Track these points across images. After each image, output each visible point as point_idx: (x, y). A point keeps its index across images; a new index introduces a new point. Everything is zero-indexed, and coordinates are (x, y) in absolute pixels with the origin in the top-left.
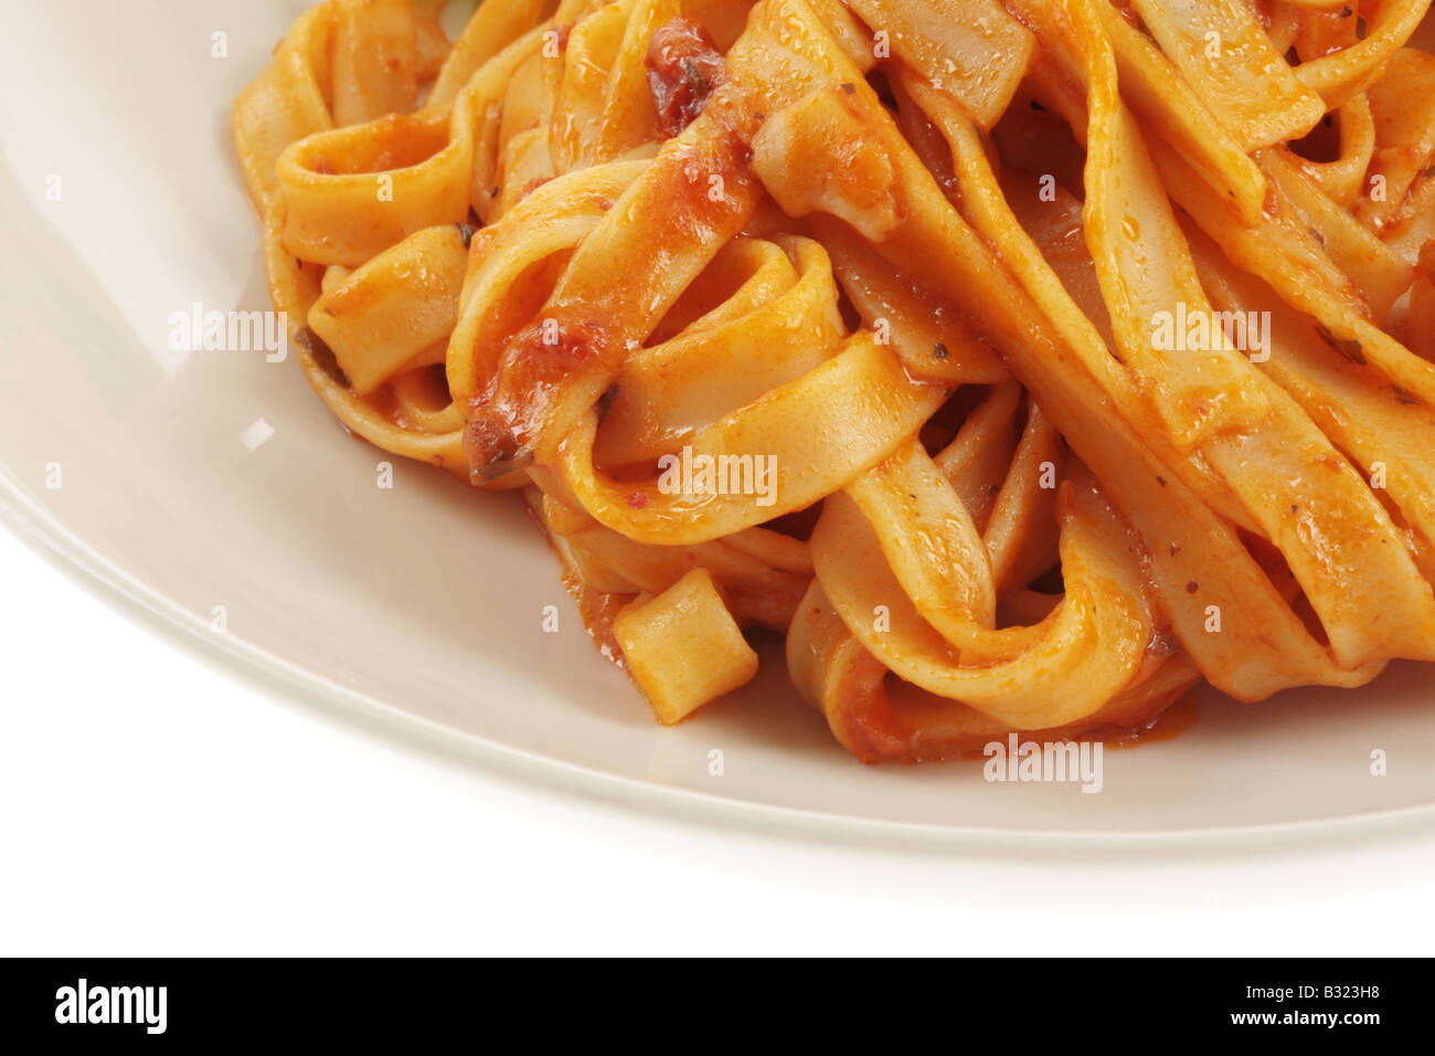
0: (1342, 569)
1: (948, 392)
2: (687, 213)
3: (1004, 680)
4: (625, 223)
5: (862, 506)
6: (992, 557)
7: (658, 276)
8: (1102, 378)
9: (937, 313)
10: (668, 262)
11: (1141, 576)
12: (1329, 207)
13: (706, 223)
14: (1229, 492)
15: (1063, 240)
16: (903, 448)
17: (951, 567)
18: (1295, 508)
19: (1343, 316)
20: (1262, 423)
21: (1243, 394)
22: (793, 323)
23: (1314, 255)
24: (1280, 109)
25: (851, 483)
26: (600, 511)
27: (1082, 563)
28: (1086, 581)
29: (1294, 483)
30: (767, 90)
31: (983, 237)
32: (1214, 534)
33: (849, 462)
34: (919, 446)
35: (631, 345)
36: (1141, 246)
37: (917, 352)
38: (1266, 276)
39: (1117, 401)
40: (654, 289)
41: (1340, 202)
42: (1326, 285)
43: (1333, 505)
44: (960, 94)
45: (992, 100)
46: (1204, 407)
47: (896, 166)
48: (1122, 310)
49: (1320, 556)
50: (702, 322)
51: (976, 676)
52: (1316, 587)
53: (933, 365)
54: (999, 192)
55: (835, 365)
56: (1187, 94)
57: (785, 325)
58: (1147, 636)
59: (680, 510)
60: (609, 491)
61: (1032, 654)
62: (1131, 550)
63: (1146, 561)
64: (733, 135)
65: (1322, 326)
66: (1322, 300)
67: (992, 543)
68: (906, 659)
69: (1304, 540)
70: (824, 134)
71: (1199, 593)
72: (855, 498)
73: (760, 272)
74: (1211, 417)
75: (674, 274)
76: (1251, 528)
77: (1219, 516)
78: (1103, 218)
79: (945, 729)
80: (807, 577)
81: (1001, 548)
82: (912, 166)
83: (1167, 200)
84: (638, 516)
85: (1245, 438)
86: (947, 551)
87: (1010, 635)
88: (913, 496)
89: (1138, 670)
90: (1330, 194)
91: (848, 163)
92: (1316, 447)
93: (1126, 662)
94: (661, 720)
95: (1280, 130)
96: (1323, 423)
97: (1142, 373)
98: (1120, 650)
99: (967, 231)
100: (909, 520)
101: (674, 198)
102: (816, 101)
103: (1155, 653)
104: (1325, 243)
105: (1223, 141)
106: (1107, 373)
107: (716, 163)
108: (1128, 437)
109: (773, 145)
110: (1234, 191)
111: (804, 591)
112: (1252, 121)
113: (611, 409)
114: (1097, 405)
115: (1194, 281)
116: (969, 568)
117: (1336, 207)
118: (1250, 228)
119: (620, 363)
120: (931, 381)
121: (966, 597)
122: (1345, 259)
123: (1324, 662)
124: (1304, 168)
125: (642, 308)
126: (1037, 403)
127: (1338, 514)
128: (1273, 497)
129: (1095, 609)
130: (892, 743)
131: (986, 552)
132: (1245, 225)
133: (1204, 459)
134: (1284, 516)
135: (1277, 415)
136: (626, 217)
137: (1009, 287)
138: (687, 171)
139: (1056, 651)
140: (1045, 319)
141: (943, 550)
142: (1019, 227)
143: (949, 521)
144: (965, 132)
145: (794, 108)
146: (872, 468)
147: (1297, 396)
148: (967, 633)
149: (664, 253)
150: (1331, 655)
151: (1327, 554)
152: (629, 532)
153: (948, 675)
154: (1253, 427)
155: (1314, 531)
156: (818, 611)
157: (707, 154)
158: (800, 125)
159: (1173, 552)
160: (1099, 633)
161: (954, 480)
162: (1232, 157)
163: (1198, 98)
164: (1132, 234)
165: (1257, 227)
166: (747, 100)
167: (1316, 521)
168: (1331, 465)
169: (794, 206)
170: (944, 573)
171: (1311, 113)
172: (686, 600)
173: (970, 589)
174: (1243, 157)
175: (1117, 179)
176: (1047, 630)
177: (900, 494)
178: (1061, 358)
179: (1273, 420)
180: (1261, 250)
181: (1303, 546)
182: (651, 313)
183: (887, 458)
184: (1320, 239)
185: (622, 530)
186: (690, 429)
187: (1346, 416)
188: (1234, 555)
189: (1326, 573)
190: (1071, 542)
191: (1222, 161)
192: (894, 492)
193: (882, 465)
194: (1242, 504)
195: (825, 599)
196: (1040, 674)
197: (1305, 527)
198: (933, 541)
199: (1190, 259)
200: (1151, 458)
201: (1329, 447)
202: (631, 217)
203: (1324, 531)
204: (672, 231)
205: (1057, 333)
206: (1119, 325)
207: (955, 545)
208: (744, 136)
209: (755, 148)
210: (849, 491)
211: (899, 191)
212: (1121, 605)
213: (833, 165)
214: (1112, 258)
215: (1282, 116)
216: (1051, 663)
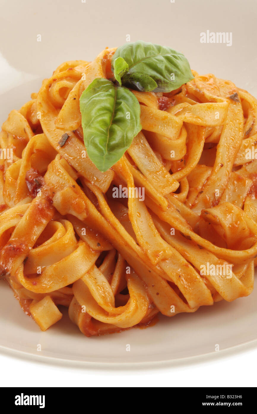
0: (191, 289)
1: (101, 253)
2: (40, 217)
3: (119, 319)
4: (26, 220)
5: (85, 282)
6: (113, 290)
7: (35, 232)
8: (136, 250)
9: (97, 235)
10: (37, 228)
11: (146, 291)
12: (180, 204)
13: (44, 219)
14: (165, 273)
15: (123, 217)
16: (92, 268)
17: (105, 294)
18: (180, 276)
19: (186, 230)
20: (171, 257)
21: (166, 251)
22: (66, 242)
23: (178, 216)
24: (170, 186)
25: (82, 277)
26: (26, 287)
27: (133, 290)
28: (135, 295)
29: (179, 270)
30: (55, 187)
31: (106, 219)
32: (162, 282)
33: (81, 273)
34: (95, 266)
35: (30, 248)
36: (141, 218)
37: (93, 245)
38: (169, 222)
39: (139, 255)
40: (34, 235)
41: (182, 202)
42: (181, 223)
43: (188, 275)
44: (98, 186)
45: (105, 187)
46: (159, 255)
47: (86, 204)
48: (139, 234)
49: (186, 286)
50: (46, 243)
51: (113, 318)
52: (185, 293)
53: (97, 248)
54: (109, 209)
55: (77, 251)
56: (150, 184)
57: (65, 242)
58: (148, 305)
59: (45, 285)
60: (28, 282)
61: (125, 313)
62: (143, 286)
63: (147, 288)
64: (48, 197)
65: (182, 233)
66: (181, 227)
67: (113, 287)
68: (97, 315)
69: (182, 283)
70: (69, 197)
71: (159, 295)
72: (83, 280)
73: (58, 230)
74: (160, 257)
75: (38, 231)
76: (170, 281)
77: (163, 278)
78: (133, 214)
79: (105, 328)
80: (72, 296)
81: (115, 288)
82: (89, 204)
83: (146, 207)
84: (35, 287)
85: (167, 261)
86: (104, 290)
87: (119, 309)
88: (95, 278)
89: (147, 313)
90: (180, 201)
91: (75, 204)
92: (183, 262)
93: (145, 311)
94: (42, 330)
95: (170, 191)
96: (183, 255)
97: (144, 248)
98: (143, 309)
99: (103, 218)
100: (95, 284)
101: (37, 214)
102: (67, 190)
103: (150, 308)
104: (180, 212)
105: (158, 195)
106: (137, 249)
107: (45, 205)
108: (142, 262)
109: (58, 199)
110: (160, 204)
111: (71, 299)
112: (164, 189)
113: (27, 262)
114: (134, 255)
115: (153, 225)
116: (109, 293)
117: (182, 204)
118: (164, 212)
119: (28, 252)
120: (96, 251)
121: (109, 300)
122: (185, 215)
123: (187, 308)
124: (174, 196)
125: (32, 239)
126: (120, 254)
127: (189, 277)
128: (175, 274)
129: (137, 301)
130: (94, 332)
131: (112, 289)
132: (164, 211)
133: (159, 266)
134: (178, 278)
135: (174, 255)
136: (26, 219)
137: (113, 230)
138: (39, 207)
139: (130, 312)
140: (122, 237)
141: (103, 290)
142: (115, 217)
143: (104, 283)
144: (100, 195)
145: (62, 191)
146: (86, 273)
147: (177, 250)
148: (110, 309)
149: (35, 227)
150: (189, 306)
151: (187, 286)
152: (34, 291)
153: (107, 319)
154: (169, 258)
155: (184, 281)
156: (75, 304)
157: (43, 203)
158: (63, 195)
159: (153, 286)
160: (138, 306)
161: (103, 273)
162: (160, 198)
163: (152, 185)
164: (139, 216)
165: (166, 211)
166: (51, 189)
167: (184, 279)
168: (187, 266)
169: (63, 213)
170: (103, 295)
171: (176, 185)
172: (46, 304)
173: (109, 298)
174: (163, 198)
175: (135, 204)
176: (128, 307)
177: (92, 278)
178: (126, 246)
179: (173, 256)
180: (167, 217)
181: (182, 284)
182: (34, 241)
183: (89, 270)
184: (179, 211)
185: (32, 291)
186: (45, 266)
187: (188, 253)
188: (166, 287)
189: (187, 290)
190: (130, 285)
191: (158, 199)
192: (91, 278)
193: (88, 272)
194: (168, 276)
195: (76, 301)
196: (126, 317)
197: (182, 280)
198: (101, 288)
199: (152, 220)
200: (147, 267)
201: (186, 262)
202: (28, 219)
203: (186, 280)
204: (37, 221)
205: (125, 240)
206: (138, 237)
207: (105, 288)
208: (51, 197)
209: (54, 200)
210: (82, 279)
211: (87, 210)
212: (142, 299)
213: (72, 204)
214: (135, 222)
215: (170, 187)
216: (129, 315)
